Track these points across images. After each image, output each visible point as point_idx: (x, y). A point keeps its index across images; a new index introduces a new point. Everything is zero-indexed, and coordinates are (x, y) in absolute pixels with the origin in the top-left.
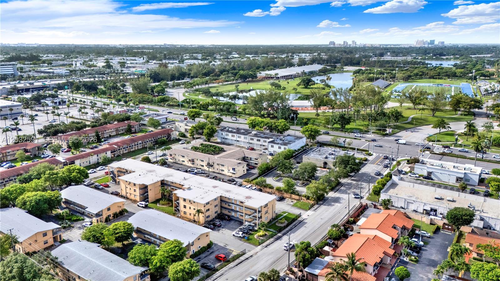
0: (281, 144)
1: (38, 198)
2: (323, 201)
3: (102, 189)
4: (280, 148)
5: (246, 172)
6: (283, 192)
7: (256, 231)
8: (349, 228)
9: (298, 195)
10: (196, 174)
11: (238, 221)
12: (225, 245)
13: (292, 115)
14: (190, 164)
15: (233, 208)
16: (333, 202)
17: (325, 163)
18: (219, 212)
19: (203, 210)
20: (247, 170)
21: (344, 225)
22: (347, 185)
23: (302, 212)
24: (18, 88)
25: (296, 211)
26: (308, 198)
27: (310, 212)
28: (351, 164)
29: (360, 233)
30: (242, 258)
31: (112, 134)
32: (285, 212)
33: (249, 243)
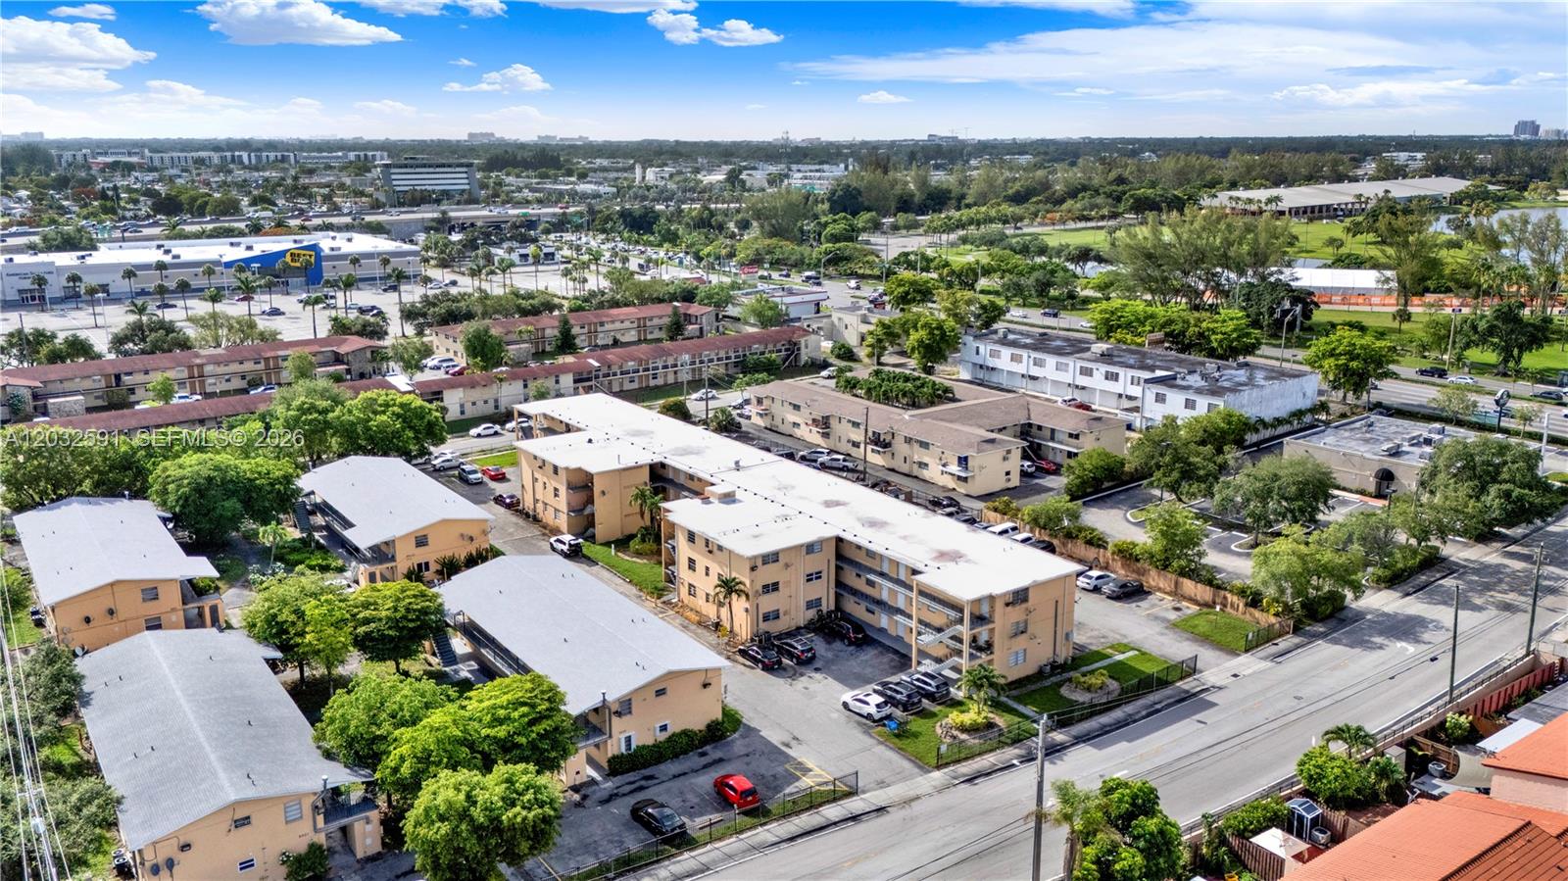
0: (1199, 391)
1: (205, 472)
2: (1332, 623)
3: (480, 483)
4: (1190, 404)
5: (1015, 481)
6: (1144, 565)
7: (956, 704)
8: (1434, 758)
9: (1210, 583)
10: (824, 467)
11: (896, 652)
12: (787, 738)
13: (1287, 305)
14: (813, 436)
15: (885, 596)
16: (1381, 633)
17: (1386, 477)
18: (828, 604)
19: (748, 583)
20: (1024, 474)
21: (1408, 744)
22: (1476, 571)
23: (1207, 656)
24: (450, 219)
25: (1180, 649)
26: (1255, 600)
27: (1248, 664)
28: (1512, 481)
29: (1487, 791)
30: (832, 812)
31: (624, 339)
32: (1123, 648)
33: (900, 750)
